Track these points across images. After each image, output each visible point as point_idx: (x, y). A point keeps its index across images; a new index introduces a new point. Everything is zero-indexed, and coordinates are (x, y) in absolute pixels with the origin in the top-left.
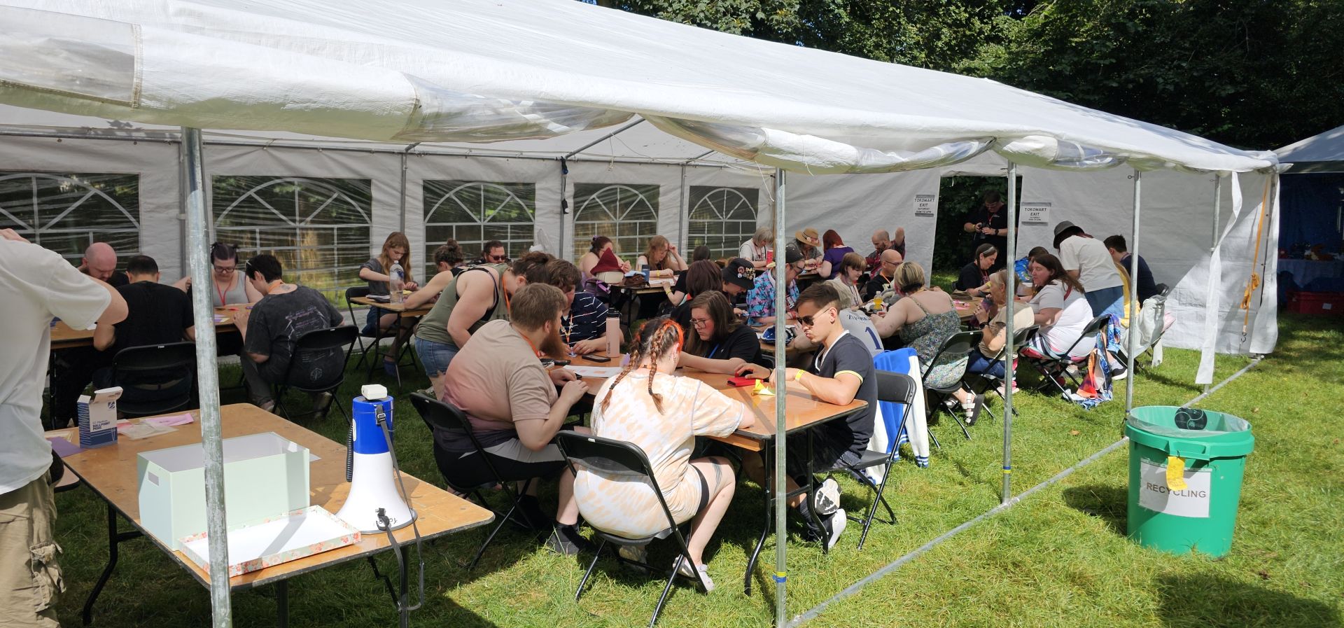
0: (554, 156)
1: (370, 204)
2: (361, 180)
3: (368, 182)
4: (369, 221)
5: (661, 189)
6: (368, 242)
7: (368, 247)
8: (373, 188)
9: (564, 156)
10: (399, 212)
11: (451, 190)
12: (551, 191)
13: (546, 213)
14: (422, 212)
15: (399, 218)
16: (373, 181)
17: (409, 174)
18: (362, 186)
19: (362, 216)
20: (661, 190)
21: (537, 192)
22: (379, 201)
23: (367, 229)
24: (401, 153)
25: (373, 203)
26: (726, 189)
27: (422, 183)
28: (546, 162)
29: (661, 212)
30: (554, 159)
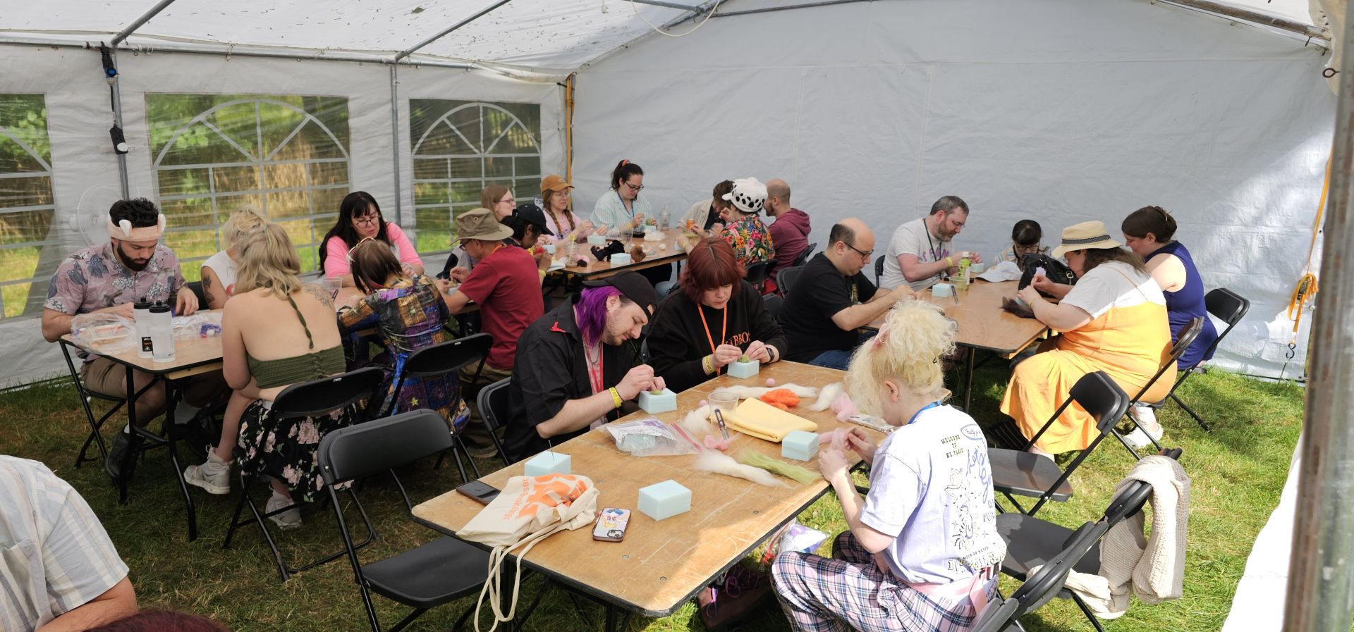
0: (81, 40)
9: (108, 40)
12: (89, 110)
13: (81, 153)
20: (352, 106)
21: (51, 112)
26: (481, 105)
28: (61, 51)
29: (353, 146)
30: (80, 47)
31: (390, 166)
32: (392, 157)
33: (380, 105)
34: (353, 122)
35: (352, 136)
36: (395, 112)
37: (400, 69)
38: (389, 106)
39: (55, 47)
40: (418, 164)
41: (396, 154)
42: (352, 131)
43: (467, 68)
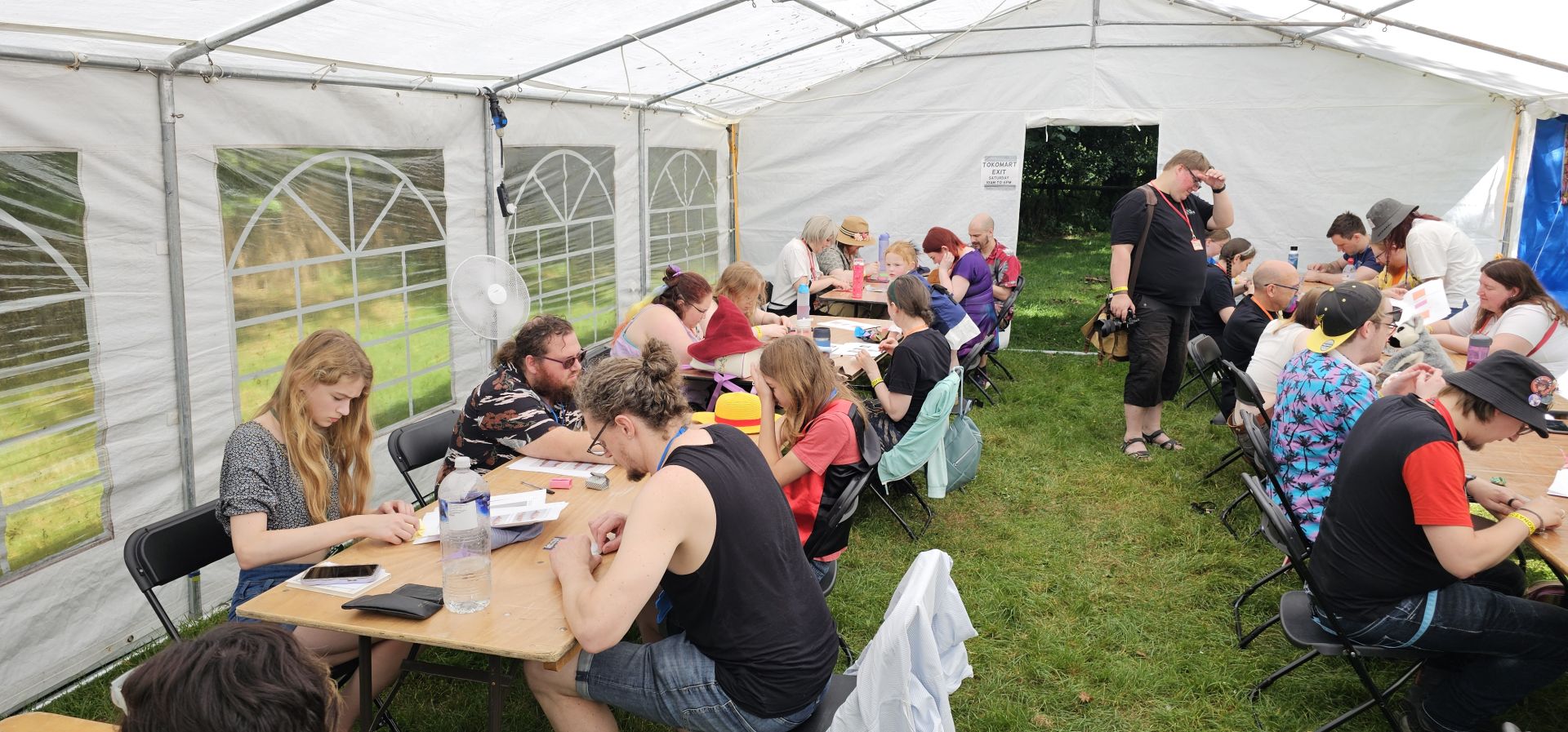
0: (477, 85)
1: (79, 232)
2: (42, 157)
3: (67, 161)
4: (80, 283)
5: (616, 154)
6: (84, 348)
7: (85, 363)
8: (82, 176)
9: (493, 86)
10: (162, 246)
11: (284, 174)
12: (469, 166)
13: (463, 219)
14: (219, 240)
15: (162, 263)
16: (83, 157)
17: (183, 134)
18: (49, 176)
19: (58, 270)
20: (616, 156)
21: (448, 170)
22: (106, 219)
23: (79, 305)
24: (158, 72)
25: (89, 226)
26: (685, 152)
27: (213, 157)
28: (461, 99)
29: (618, 199)
30: (474, 94)
31: (637, 222)
32: (637, 212)
33: (631, 154)
34: (618, 174)
35: (617, 190)
36: (640, 163)
37: (648, 115)
38: (635, 158)
39: (456, 93)
40: (653, 217)
41: (641, 209)
42: (616, 183)
43: (681, 113)
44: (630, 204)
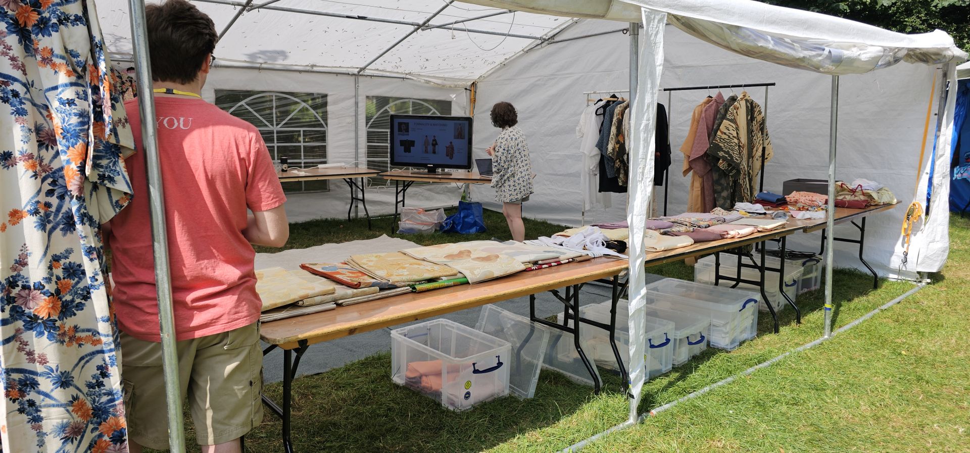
5: (329, 98)
26: (411, 100)
29: (329, 121)
31: (353, 135)
32: (354, 129)
33: (348, 99)
34: (330, 108)
35: (330, 116)
36: (357, 104)
37: (361, 79)
38: (353, 100)
40: (370, 134)
41: (356, 127)
42: (329, 113)
43: (403, 78)
44: (344, 124)
